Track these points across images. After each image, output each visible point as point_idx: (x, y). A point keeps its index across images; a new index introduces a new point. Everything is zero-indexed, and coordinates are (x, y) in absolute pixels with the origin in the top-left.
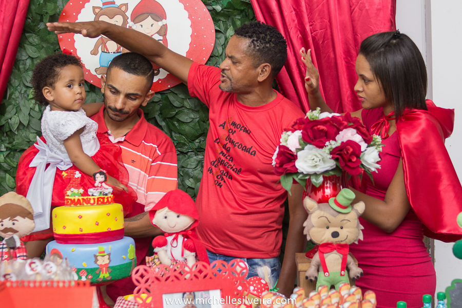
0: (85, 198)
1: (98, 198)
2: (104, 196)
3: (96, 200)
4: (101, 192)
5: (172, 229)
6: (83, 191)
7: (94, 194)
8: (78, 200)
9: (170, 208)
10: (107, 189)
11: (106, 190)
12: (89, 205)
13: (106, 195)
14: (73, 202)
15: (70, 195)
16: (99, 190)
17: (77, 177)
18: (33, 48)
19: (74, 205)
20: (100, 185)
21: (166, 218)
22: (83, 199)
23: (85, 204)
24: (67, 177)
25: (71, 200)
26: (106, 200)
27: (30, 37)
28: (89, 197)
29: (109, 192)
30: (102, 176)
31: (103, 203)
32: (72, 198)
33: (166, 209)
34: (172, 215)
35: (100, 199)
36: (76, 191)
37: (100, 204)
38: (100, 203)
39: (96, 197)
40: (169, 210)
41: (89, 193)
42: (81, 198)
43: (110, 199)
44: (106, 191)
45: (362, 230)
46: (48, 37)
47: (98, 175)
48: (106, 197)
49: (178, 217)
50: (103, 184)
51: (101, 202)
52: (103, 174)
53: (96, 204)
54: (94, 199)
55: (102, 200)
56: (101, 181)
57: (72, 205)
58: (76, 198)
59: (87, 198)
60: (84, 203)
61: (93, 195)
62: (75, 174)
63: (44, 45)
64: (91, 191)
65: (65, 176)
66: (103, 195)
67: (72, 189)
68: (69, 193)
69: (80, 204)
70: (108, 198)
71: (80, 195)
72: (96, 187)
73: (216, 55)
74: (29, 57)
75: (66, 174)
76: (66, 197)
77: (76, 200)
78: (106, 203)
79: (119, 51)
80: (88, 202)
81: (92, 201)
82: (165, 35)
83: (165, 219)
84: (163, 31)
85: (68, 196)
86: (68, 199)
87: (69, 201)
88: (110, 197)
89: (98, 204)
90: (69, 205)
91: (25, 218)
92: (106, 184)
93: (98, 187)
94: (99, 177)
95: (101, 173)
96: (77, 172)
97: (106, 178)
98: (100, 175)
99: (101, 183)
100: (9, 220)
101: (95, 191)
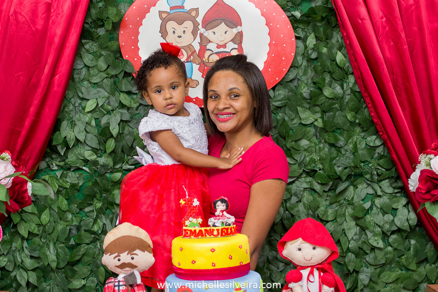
0: (208, 228)
1: (222, 229)
2: (228, 227)
3: (220, 231)
4: (223, 223)
5: (308, 262)
7: (216, 225)
8: (200, 231)
9: (304, 239)
10: (229, 218)
11: (229, 220)
12: (212, 236)
13: (230, 225)
14: (193, 233)
15: (188, 225)
16: (221, 220)
17: (195, 205)
18: (90, 55)
19: (195, 236)
20: (221, 214)
21: (300, 250)
22: (205, 230)
23: (208, 236)
24: (185, 205)
25: (191, 231)
26: (229, 231)
27: (86, 43)
29: (232, 222)
30: (223, 204)
31: (227, 234)
32: (193, 229)
33: (300, 240)
34: (307, 247)
35: (224, 230)
36: (194, 220)
37: (224, 236)
38: (224, 234)
40: (304, 242)
41: (210, 223)
42: (202, 229)
43: (233, 229)
46: (109, 44)
47: (219, 203)
50: (225, 213)
52: (225, 202)
53: (220, 236)
54: (218, 230)
55: (226, 232)
56: (222, 209)
57: (192, 237)
58: (198, 229)
59: (210, 229)
60: (207, 234)
61: (214, 226)
62: (193, 202)
63: (103, 53)
64: (211, 221)
65: (183, 204)
66: (226, 225)
67: (191, 219)
68: (187, 223)
69: (202, 236)
70: (231, 229)
71: (199, 225)
72: (216, 216)
73: (296, 65)
74: (85, 65)
75: (184, 202)
77: (197, 232)
78: (230, 234)
79: (189, 60)
80: (211, 233)
81: (215, 233)
82: (240, 44)
83: (298, 251)
84: (238, 39)
85: (186, 226)
86: (188, 230)
87: (188, 233)
88: (234, 227)
89: (222, 235)
90: (188, 237)
91: (144, 252)
92: (228, 213)
93: (218, 216)
94: (220, 205)
95: (223, 201)
96: (195, 200)
97: (227, 206)
98: (222, 203)
99: (222, 211)
100: (128, 254)
101: (216, 220)
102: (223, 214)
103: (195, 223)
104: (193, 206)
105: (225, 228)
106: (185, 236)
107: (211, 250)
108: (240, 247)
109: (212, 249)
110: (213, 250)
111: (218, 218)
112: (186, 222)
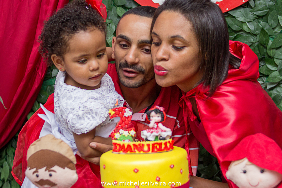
0: (137, 143)
1: (153, 145)
2: (162, 141)
3: (151, 147)
4: (157, 136)
6: (135, 133)
7: (149, 139)
8: (129, 146)
9: (251, 160)
10: (165, 131)
11: (164, 133)
12: (142, 152)
13: (164, 139)
14: (122, 148)
15: (118, 138)
16: (155, 133)
17: (127, 116)
19: (123, 152)
20: (156, 126)
21: (245, 172)
22: (134, 145)
23: (137, 152)
25: (119, 145)
26: (163, 146)
28: (142, 143)
29: (168, 136)
30: (158, 115)
31: (160, 150)
32: (121, 143)
33: (245, 161)
34: (253, 170)
35: (156, 145)
36: (125, 133)
37: (156, 152)
38: (156, 150)
39: (151, 143)
40: (249, 163)
41: (143, 137)
42: (131, 143)
43: (168, 145)
44: (164, 135)
47: (153, 114)
48: (163, 142)
49: (262, 172)
50: (160, 125)
51: (157, 148)
52: (160, 113)
53: (151, 152)
54: (148, 145)
55: (158, 147)
56: (157, 121)
57: (121, 152)
58: (126, 143)
59: (140, 145)
60: (136, 150)
61: (147, 140)
62: (125, 112)
64: (145, 134)
66: (160, 140)
67: (121, 131)
68: (117, 135)
69: (131, 151)
70: (165, 144)
71: (131, 138)
75: (114, 112)
76: (114, 141)
77: (126, 146)
78: (164, 150)
80: (140, 148)
81: (146, 148)
83: (243, 174)
85: (116, 139)
86: (117, 144)
87: (117, 147)
88: (169, 142)
89: (153, 151)
90: (116, 151)
91: (64, 168)
92: (164, 125)
93: (153, 128)
94: (155, 116)
95: (157, 111)
96: (127, 110)
97: (163, 118)
98: (156, 114)
99: (157, 123)
100: (46, 170)
101: (149, 133)
102: (158, 127)
103: (126, 136)
104: (125, 117)
105: (157, 143)
106: (114, 151)
107: (134, 171)
108: (172, 167)
109: (136, 169)
110: (136, 171)
111: (152, 130)
112: (115, 134)
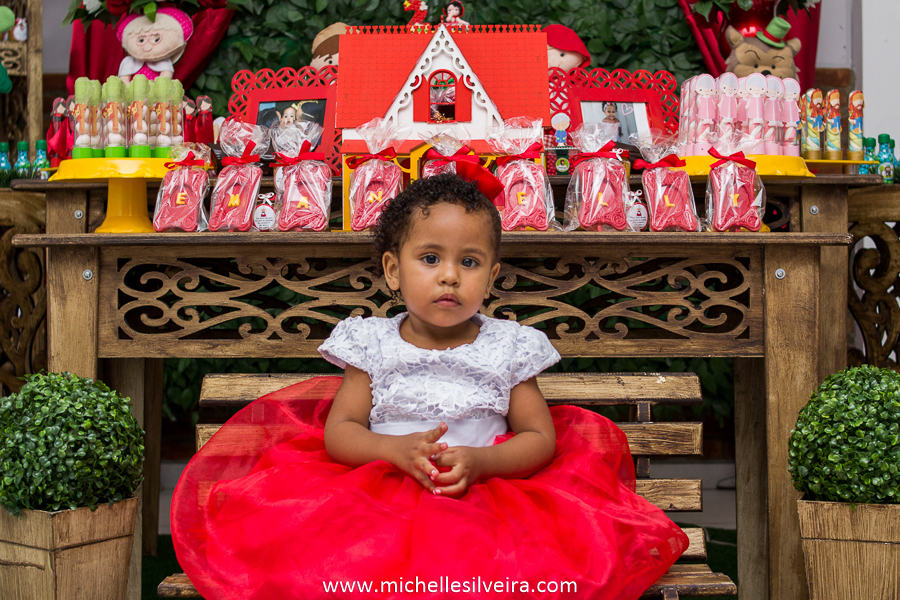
17: (422, 9)
20: (453, 20)
24: (410, 8)
30: (456, 8)
34: (555, 53)
40: (551, 48)
45: (798, 74)
47: (451, 7)
49: (562, 55)
50: (458, 18)
52: (458, 6)
56: (455, 14)
62: (421, 5)
65: (407, 6)
72: (447, 22)
75: (410, 5)
92: (462, 18)
93: (450, 21)
94: (453, 9)
95: (456, 4)
97: (461, 11)
